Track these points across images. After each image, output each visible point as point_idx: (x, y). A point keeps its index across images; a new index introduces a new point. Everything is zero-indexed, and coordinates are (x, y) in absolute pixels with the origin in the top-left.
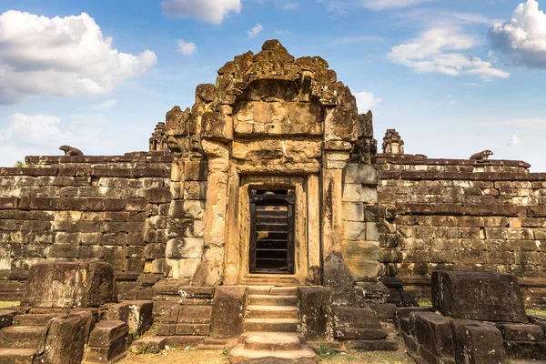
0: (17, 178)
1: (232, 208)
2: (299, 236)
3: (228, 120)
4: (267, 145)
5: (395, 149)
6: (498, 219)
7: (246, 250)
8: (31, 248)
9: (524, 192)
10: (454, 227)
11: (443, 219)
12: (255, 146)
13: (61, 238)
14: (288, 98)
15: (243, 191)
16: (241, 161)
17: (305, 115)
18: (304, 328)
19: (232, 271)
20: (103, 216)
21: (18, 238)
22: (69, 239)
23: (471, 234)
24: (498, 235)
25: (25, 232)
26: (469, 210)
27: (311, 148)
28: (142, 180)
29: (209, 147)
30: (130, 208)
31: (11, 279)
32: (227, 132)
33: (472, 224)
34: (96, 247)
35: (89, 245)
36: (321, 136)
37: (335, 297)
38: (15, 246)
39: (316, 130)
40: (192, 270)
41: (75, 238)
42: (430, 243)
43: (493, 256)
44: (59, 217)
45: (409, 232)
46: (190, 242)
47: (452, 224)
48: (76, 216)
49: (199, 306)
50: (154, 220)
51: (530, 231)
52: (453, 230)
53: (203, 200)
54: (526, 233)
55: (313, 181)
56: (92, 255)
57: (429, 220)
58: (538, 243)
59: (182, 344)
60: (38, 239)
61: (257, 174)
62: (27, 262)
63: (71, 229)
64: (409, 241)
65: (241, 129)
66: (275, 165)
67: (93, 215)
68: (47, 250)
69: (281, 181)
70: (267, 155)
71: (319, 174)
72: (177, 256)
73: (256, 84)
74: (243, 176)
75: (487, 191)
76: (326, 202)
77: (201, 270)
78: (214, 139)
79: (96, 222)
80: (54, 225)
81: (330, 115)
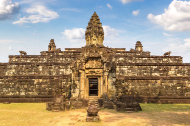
0: (13, 66)
1: (85, 83)
2: (99, 89)
3: (84, 66)
4: (92, 70)
5: (139, 49)
6: (154, 81)
7: (88, 91)
8: (30, 89)
9: (173, 69)
10: (143, 83)
11: (140, 81)
12: (90, 70)
13: (37, 87)
14: (97, 60)
15: (87, 79)
16: (87, 73)
17: (100, 64)
18: (99, 106)
19: (86, 96)
20: (48, 80)
21: (26, 86)
22: (39, 87)
23: (147, 85)
24: (154, 85)
25: (28, 85)
26: (147, 78)
27: (101, 71)
28: (53, 66)
29: (80, 71)
30: (55, 78)
31: (26, 97)
32: (84, 68)
33: (147, 82)
34: (47, 89)
35: (45, 88)
36: (103, 68)
37: (105, 100)
38: (25, 89)
39: (102, 67)
40: (77, 95)
41: (41, 87)
42: (136, 87)
43: (152, 90)
44: (36, 81)
45: (130, 84)
46: (76, 90)
47: (142, 82)
48: (41, 80)
49: (80, 102)
50: (64, 83)
51: (163, 84)
52: (142, 84)
53: (79, 81)
54: (161, 84)
55: (102, 77)
56: (46, 91)
57: (136, 81)
58: (164, 87)
59: (78, 108)
60: (31, 87)
61: (90, 76)
62: (29, 93)
63: (40, 84)
64: (130, 87)
65: (87, 67)
66: (94, 74)
67: (45, 80)
68: (34, 90)
69: (95, 77)
70: (92, 72)
71: (103, 76)
72: (74, 93)
73: (90, 58)
74: (87, 76)
75: (161, 69)
76: (104, 82)
77: (79, 96)
78: (82, 70)
79: (46, 82)
80: (35, 83)
81: (105, 65)
